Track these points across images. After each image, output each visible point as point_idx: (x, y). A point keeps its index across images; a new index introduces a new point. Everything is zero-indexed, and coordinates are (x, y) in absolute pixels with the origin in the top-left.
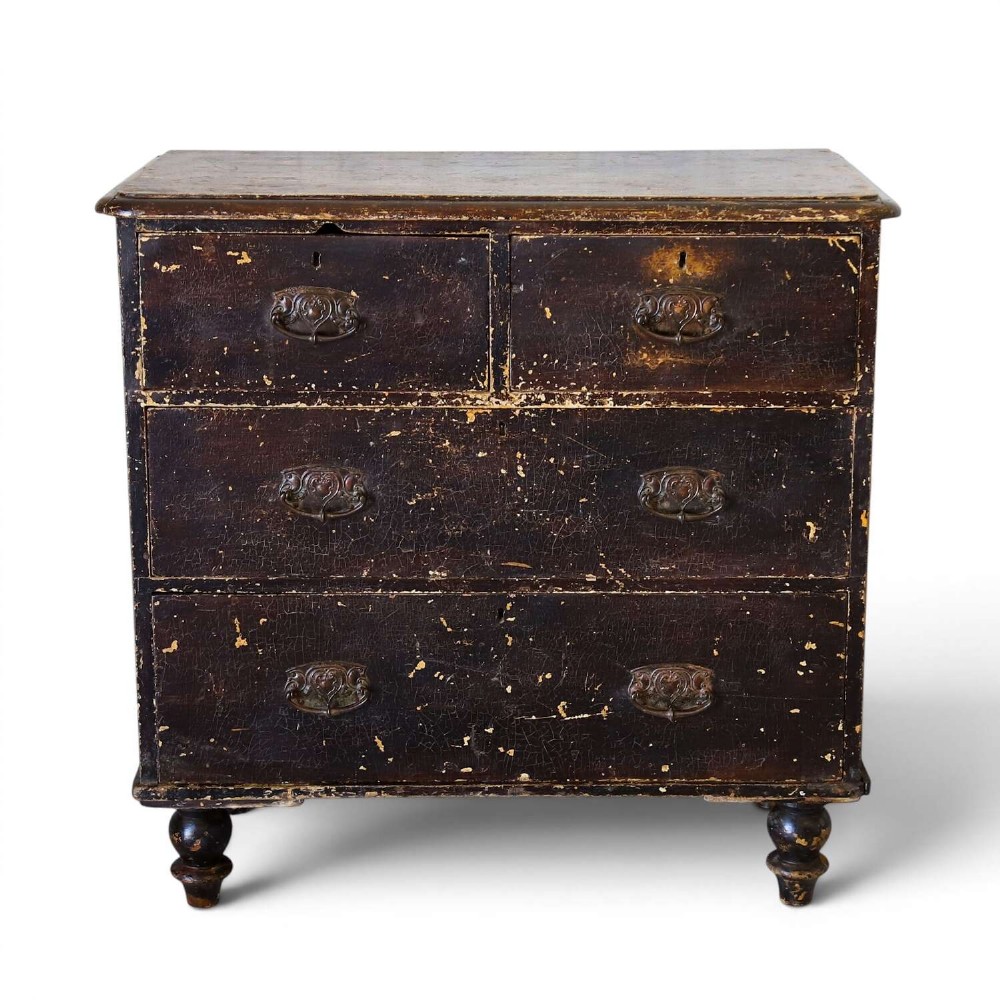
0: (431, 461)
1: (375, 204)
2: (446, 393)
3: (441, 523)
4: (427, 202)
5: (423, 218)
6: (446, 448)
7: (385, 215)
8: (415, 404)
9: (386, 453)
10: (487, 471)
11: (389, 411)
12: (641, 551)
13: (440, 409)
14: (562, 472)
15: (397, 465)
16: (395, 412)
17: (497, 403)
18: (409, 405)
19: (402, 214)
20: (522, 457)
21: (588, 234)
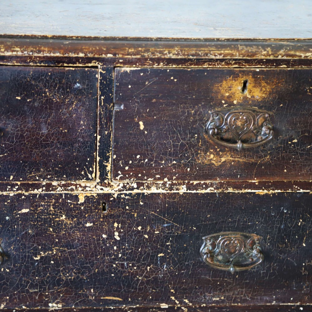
0: (51, 230)
1: (9, 42)
2: (63, 182)
3: (59, 271)
4: (51, 41)
5: (48, 55)
6: (63, 221)
7: (17, 51)
8: (40, 190)
9: (18, 225)
10: (92, 236)
11: (20, 195)
12: (200, 288)
13: (58, 194)
14: (146, 236)
15: (26, 233)
16: (25, 196)
17: (102, 189)
18: (36, 191)
19: (32, 51)
20: (118, 226)
21: (174, 66)
